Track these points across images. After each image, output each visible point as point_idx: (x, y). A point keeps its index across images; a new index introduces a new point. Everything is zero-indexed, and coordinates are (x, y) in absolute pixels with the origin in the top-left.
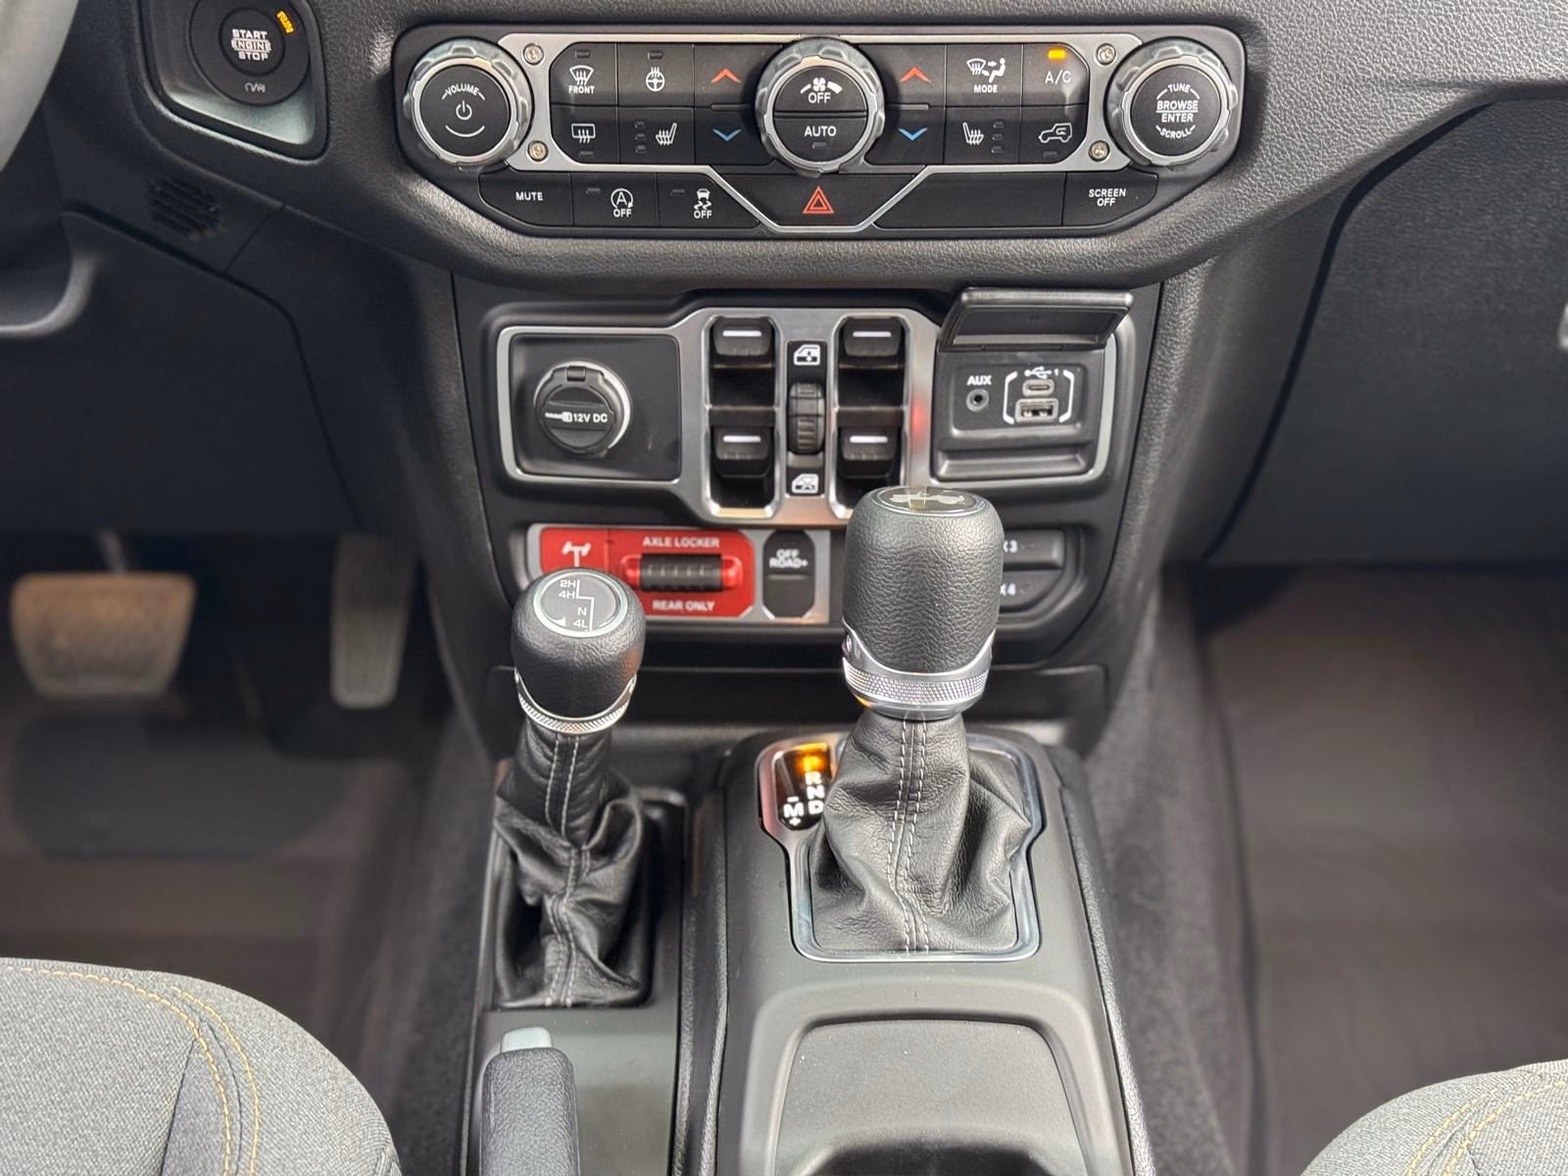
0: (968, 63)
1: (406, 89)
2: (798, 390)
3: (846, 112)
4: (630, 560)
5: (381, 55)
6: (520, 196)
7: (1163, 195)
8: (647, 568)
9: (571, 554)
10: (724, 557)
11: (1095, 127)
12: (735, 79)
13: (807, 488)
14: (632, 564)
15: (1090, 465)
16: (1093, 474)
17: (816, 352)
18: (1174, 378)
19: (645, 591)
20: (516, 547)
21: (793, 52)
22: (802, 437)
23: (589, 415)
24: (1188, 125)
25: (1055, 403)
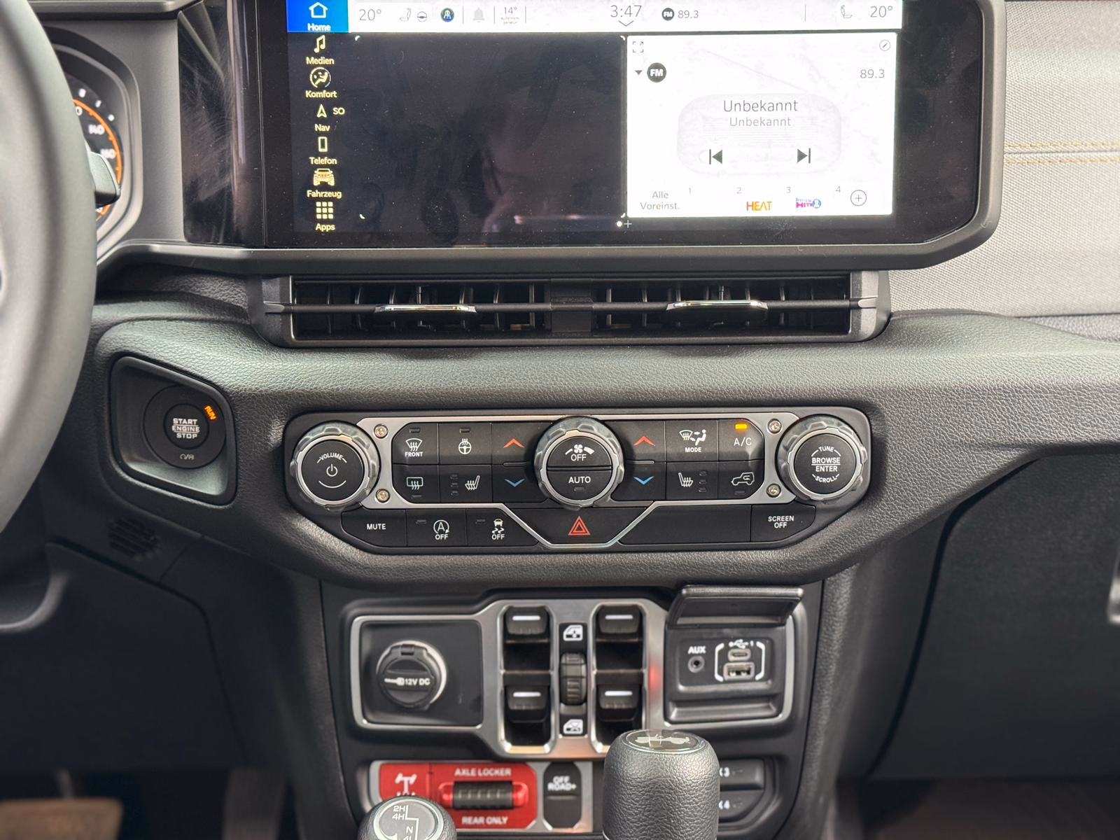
0: (680, 432)
1: (292, 457)
2: (567, 659)
3: (598, 467)
4: (445, 787)
5: (275, 434)
6: (370, 527)
7: (820, 520)
8: (458, 792)
9: (402, 783)
10: (515, 783)
11: (770, 475)
12: (520, 445)
13: (575, 730)
14: (447, 790)
15: (780, 710)
16: (782, 717)
17: (579, 630)
18: (836, 647)
19: (455, 811)
20: (362, 779)
21: (560, 427)
22: (571, 693)
23: (416, 680)
24: (834, 474)
25: (752, 665)
